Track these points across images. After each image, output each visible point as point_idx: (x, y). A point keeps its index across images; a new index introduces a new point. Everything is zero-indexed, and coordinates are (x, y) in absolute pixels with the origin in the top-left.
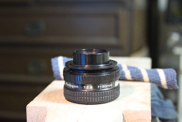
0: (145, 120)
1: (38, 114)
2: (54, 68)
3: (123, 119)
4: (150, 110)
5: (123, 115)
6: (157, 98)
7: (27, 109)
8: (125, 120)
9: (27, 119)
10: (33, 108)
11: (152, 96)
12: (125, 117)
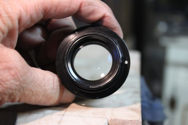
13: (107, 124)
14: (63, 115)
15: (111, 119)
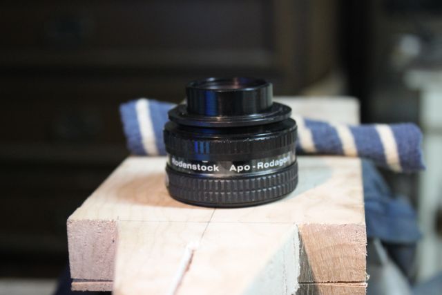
0: (352, 245)
1: (96, 237)
2: (128, 128)
3: (300, 246)
4: (364, 223)
5: (299, 235)
6: (374, 194)
7: (69, 226)
8: (304, 248)
9: (69, 251)
10: (84, 225)
11: (366, 190)
12: (305, 241)
13: (297, 235)
14: (209, 222)
15: (305, 225)
